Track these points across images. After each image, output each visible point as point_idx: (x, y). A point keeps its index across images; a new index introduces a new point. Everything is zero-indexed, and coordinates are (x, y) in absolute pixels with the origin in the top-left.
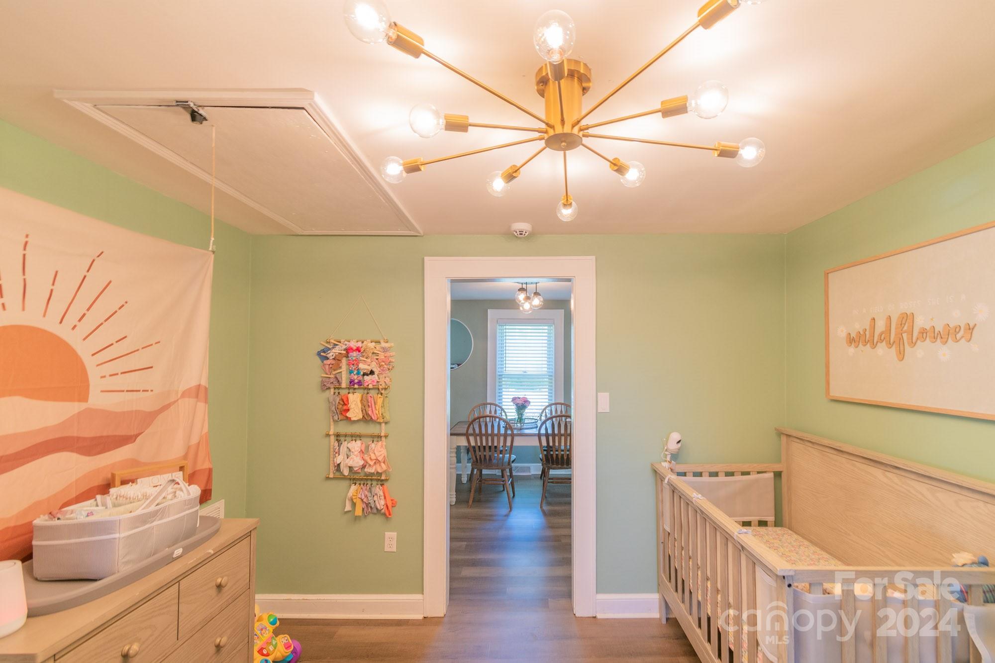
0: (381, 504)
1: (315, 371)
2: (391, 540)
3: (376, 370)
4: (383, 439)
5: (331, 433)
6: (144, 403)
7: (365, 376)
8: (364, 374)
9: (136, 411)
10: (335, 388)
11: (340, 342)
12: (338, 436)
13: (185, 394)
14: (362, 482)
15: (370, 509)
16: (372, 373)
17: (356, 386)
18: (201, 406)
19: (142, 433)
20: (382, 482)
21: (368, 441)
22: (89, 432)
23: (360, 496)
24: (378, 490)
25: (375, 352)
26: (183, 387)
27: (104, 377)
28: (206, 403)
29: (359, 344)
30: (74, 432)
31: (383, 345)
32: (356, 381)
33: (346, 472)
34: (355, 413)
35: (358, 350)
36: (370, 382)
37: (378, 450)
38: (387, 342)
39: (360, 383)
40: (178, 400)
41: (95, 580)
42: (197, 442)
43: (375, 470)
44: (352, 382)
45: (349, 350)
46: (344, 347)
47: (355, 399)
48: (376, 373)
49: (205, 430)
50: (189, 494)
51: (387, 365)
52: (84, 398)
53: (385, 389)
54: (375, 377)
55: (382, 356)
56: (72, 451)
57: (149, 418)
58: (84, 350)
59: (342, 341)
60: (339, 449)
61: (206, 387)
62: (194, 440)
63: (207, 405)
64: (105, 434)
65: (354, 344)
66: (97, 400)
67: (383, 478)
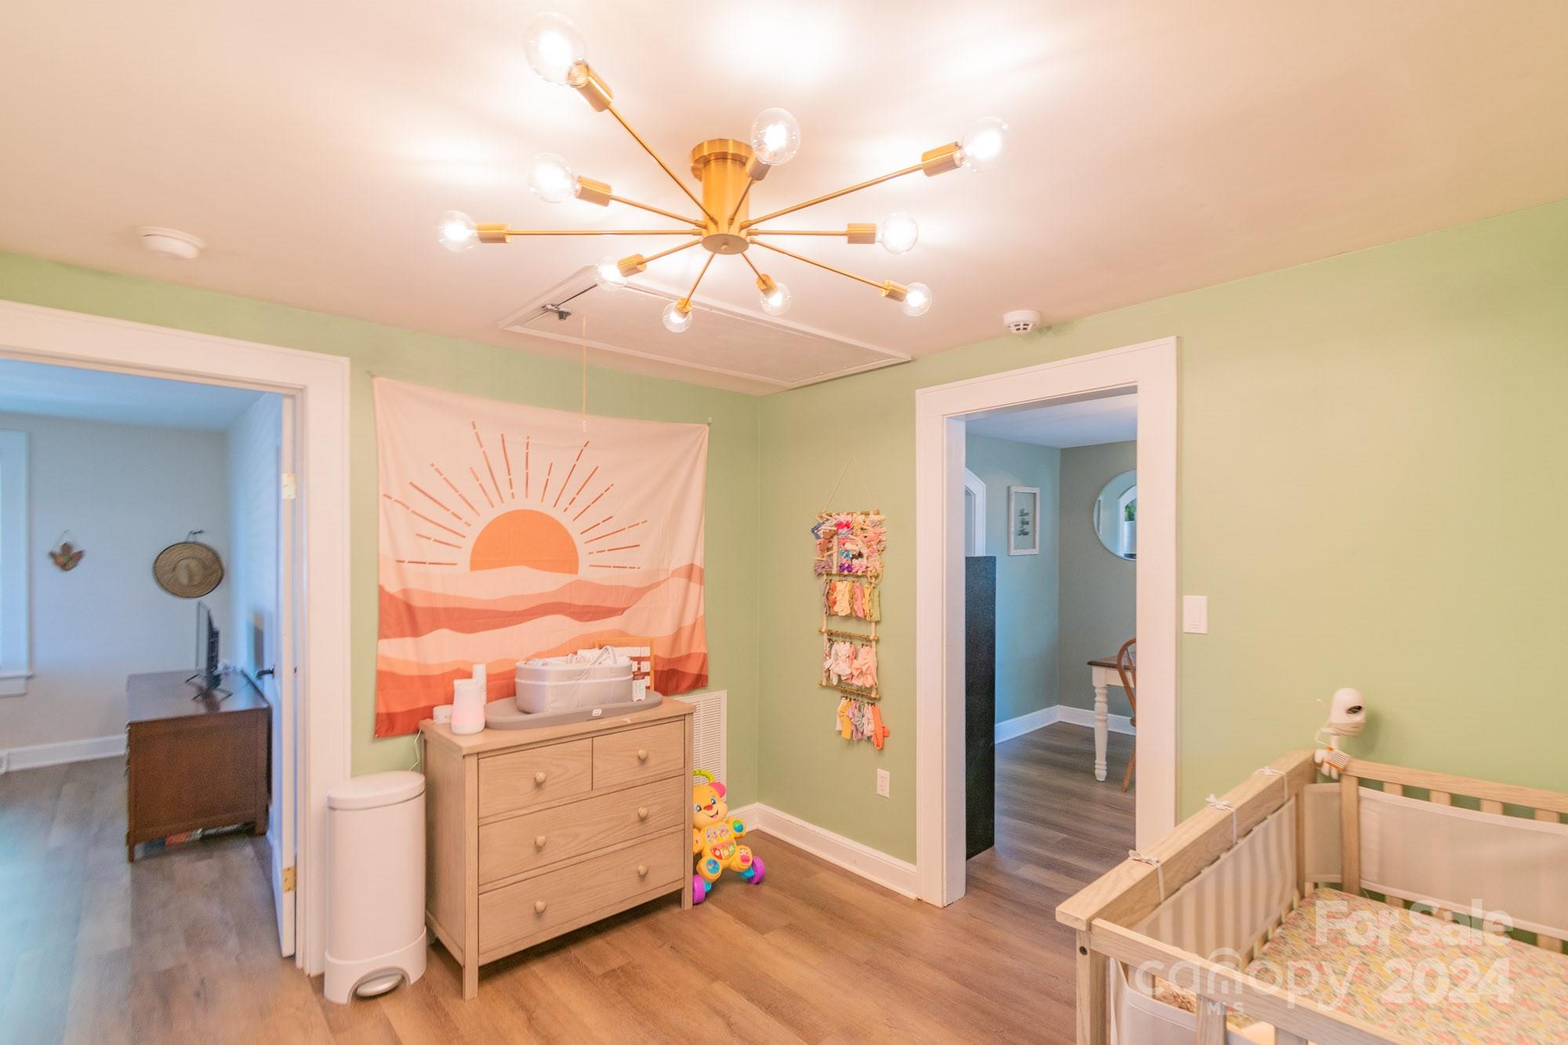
0: (869, 729)
1: (809, 552)
2: (883, 779)
3: (865, 551)
4: (874, 643)
5: (823, 630)
6: (631, 579)
7: (854, 560)
8: (854, 557)
9: (623, 586)
10: (827, 575)
11: (831, 516)
12: (831, 634)
13: (675, 573)
14: (853, 697)
15: (858, 736)
16: (860, 555)
17: (846, 572)
18: (695, 587)
19: (629, 607)
20: (873, 702)
21: (858, 644)
22: (580, 600)
23: (846, 714)
24: (868, 711)
25: (865, 527)
26: (674, 565)
27: (592, 553)
28: (701, 584)
29: (849, 518)
30: (566, 599)
31: (872, 517)
32: (846, 565)
33: (835, 682)
34: (842, 607)
35: (848, 525)
36: (858, 568)
37: (867, 658)
38: (878, 514)
39: (849, 569)
40: (668, 579)
41: (528, 713)
42: (692, 623)
43: (863, 682)
44: (842, 567)
45: (840, 525)
46: (834, 522)
47: (843, 588)
48: (865, 556)
49: (701, 613)
50: (615, 662)
51: (878, 546)
52: (574, 569)
53: (876, 577)
54: (863, 561)
55: (870, 533)
56: (566, 615)
57: (639, 593)
58: (574, 529)
59: (833, 514)
60: (830, 650)
61: (700, 568)
62: (688, 621)
63: (703, 587)
64: (593, 604)
65: (843, 518)
66: (585, 572)
67: (873, 695)
